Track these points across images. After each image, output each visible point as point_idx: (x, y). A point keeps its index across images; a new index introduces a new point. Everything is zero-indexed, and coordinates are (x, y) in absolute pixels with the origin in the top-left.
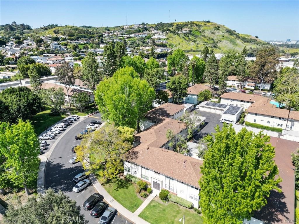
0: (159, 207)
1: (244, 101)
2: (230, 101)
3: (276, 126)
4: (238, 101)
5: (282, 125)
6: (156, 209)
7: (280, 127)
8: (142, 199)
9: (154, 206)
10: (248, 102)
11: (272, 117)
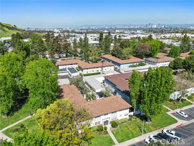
0: (118, 131)
1: (72, 64)
2: (64, 66)
3: (96, 72)
4: (69, 65)
5: (98, 71)
6: (119, 133)
7: (98, 72)
8: (107, 135)
9: (116, 133)
10: (74, 64)
11: (94, 68)
